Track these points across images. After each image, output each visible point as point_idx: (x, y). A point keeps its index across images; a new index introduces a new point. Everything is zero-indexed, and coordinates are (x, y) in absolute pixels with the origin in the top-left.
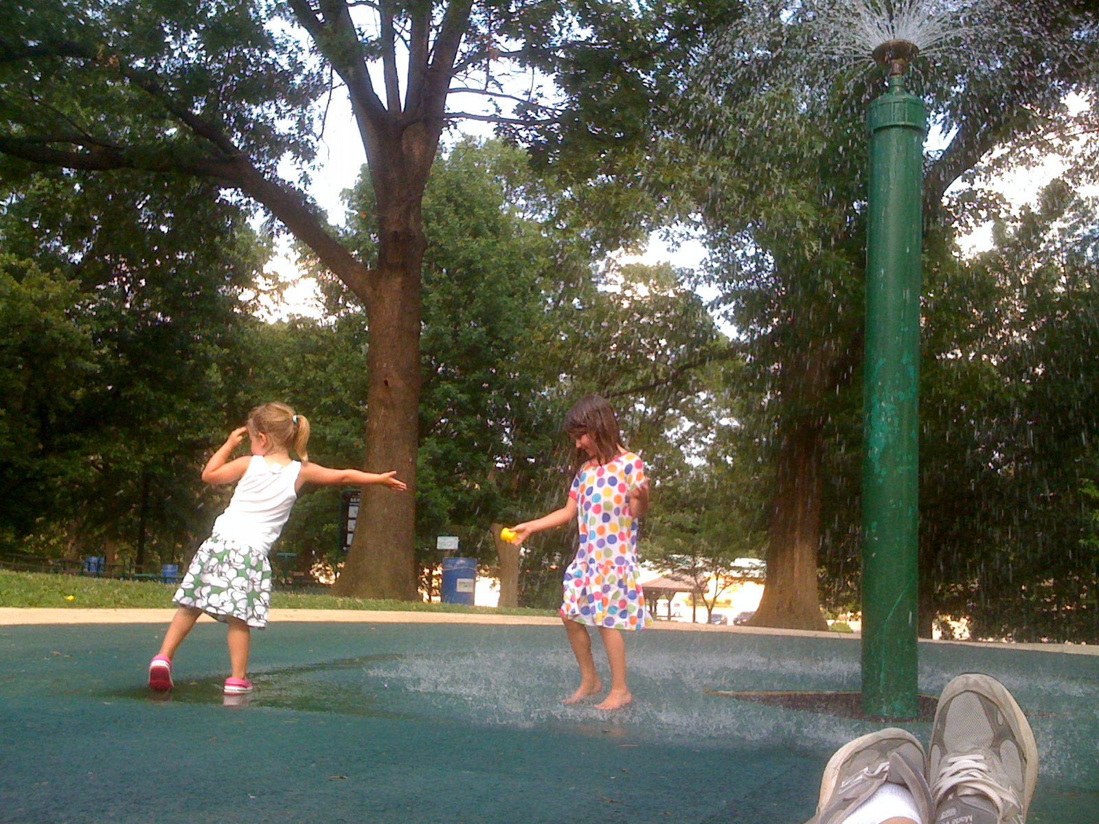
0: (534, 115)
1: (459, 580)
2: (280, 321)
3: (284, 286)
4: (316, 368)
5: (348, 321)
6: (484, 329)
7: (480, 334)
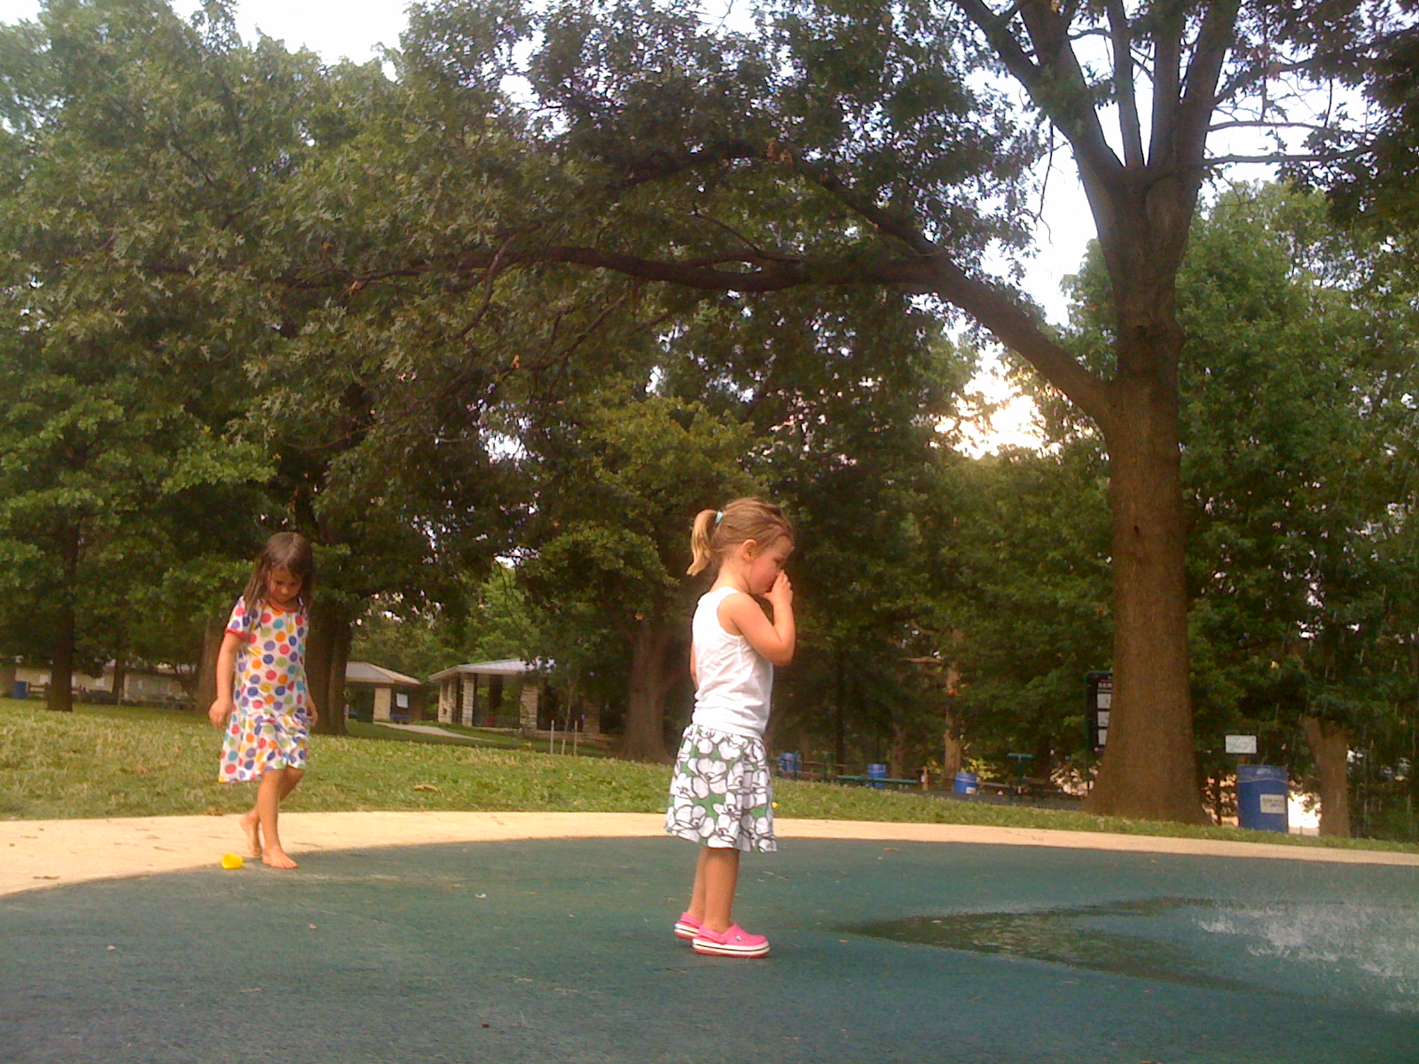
0: (1334, 146)
1: (1263, 797)
2: (988, 454)
3: (992, 408)
4: (1038, 512)
5: (1077, 450)
6: (1271, 447)
7: (1266, 456)
